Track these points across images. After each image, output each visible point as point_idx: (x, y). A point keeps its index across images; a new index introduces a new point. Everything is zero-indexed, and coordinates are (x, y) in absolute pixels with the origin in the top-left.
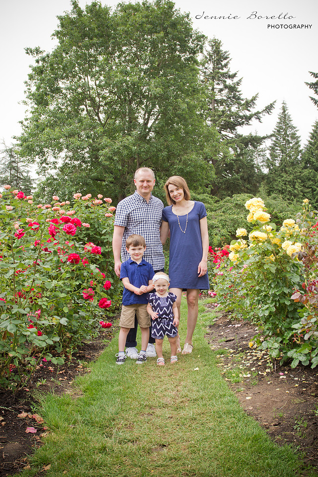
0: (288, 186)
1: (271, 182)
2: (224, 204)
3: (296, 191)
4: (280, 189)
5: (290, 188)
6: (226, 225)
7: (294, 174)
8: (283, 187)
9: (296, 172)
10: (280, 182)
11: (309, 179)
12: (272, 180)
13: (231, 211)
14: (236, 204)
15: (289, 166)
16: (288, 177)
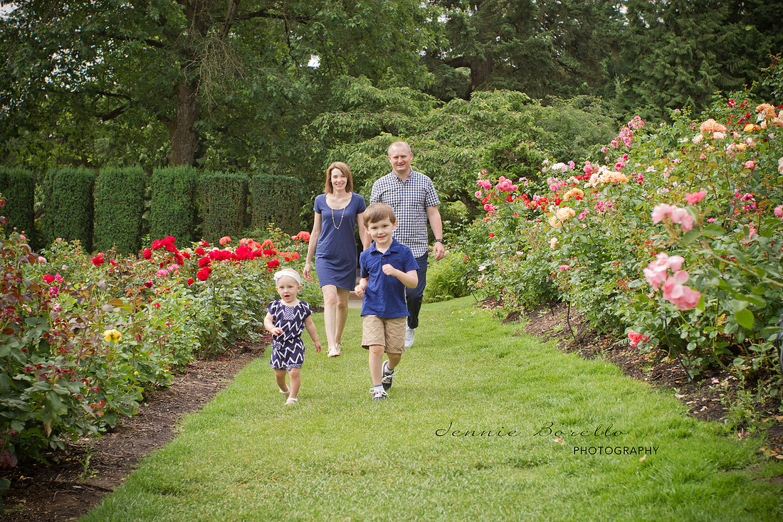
0: (680, 69)
1: (636, 55)
2: (443, 117)
3: (700, 84)
4: (658, 76)
5: (683, 75)
6: (439, 172)
7: (697, 37)
8: (667, 72)
9: (703, 32)
10: (658, 56)
11: (742, 52)
12: (637, 50)
13: (458, 137)
14: (477, 118)
15: (688, 15)
16: (681, 45)
